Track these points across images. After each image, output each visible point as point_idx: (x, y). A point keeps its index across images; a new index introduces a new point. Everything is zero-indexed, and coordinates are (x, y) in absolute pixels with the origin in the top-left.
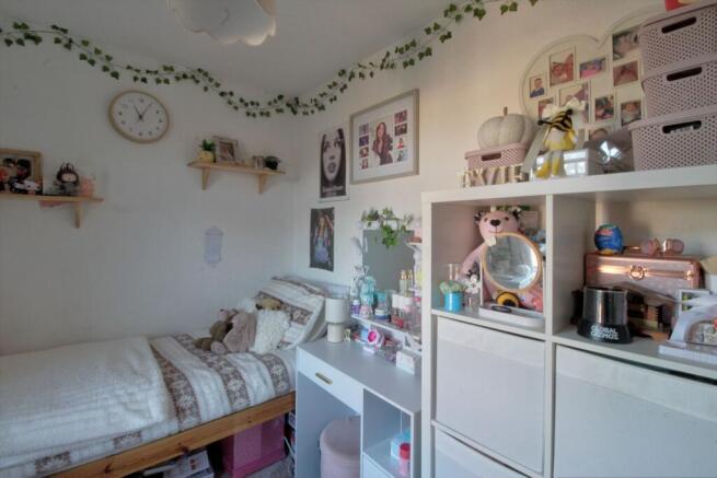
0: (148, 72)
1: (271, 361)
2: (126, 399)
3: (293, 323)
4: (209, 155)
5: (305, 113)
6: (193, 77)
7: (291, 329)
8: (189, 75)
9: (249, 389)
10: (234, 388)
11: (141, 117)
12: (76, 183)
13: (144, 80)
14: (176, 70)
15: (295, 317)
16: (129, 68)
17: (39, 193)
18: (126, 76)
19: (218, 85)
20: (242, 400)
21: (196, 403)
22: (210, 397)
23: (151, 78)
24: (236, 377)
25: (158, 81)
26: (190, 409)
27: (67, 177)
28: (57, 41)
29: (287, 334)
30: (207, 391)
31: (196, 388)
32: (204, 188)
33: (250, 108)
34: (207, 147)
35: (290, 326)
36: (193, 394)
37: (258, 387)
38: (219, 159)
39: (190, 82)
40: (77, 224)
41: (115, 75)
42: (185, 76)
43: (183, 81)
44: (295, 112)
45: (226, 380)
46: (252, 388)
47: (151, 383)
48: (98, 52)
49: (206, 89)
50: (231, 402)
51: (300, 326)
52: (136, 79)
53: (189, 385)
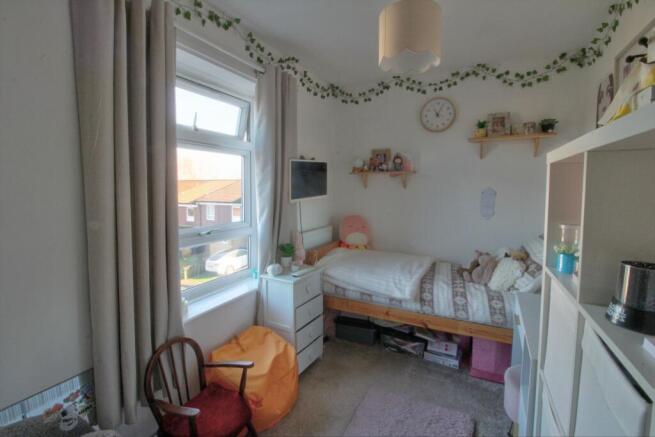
0: (441, 82)
1: (494, 297)
2: (397, 281)
3: (526, 274)
4: (482, 131)
5: (590, 64)
6: (474, 72)
7: (524, 279)
8: (471, 72)
9: (469, 308)
10: (459, 302)
11: (438, 115)
12: (401, 164)
13: (441, 89)
14: (461, 73)
15: (530, 270)
16: (430, 85)
17: (387, 171)
18: (430, 90)
19: (494, 71)
20: (463, 313)
21: (432, 300)
22: (442, 300)
23: (444, 86)
24: (462, 296)
25: (449, 86)
26: (429, 302)
27: (398, 161)
28: (396, 84)
29: (518, 282)
30: (440, 295)
31: (435, 292)
32: (481, 157)
33: (526, 79)
34: (481, 125)
35: (523, 275)
36: (432, 294)
37: (478, 310)
38: (490, 133)
39: (472, 77)
40: (405, 186)
41: (424, 92)
42: (468, 75)
43: (467, 79)
44: (581, 65)
45: (455, 295)
46: (472, 308)
47: (411, 278)
48: (414, 82)
49: (484, 78)
50: (456, 310)
51: (531, 278)
52: (435, 90)
53: (432, 289)
